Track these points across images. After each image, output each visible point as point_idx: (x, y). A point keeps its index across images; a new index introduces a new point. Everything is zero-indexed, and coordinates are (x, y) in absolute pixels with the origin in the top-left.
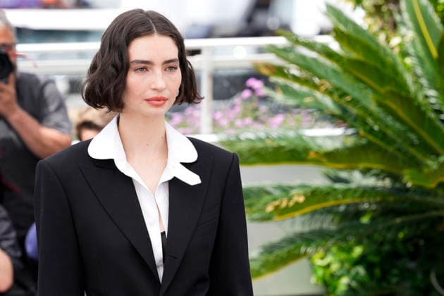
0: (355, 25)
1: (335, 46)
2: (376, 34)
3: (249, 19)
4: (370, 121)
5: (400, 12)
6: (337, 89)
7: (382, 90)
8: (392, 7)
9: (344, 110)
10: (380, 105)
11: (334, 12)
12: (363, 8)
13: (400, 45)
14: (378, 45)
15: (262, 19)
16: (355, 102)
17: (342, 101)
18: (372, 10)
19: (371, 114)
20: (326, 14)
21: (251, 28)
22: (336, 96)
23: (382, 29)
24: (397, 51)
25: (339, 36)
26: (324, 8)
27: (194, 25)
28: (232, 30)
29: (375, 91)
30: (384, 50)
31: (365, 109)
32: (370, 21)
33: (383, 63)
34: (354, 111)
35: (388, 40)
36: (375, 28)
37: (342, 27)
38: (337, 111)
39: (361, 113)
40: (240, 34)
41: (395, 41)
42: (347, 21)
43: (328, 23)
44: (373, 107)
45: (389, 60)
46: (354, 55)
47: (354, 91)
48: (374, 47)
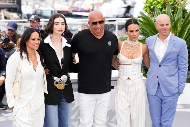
0: (145, 15)
1: (142, 20)
2: (150, 18)
3: (125, 15)
4: (148, 34)
5: (154, 13)
6: (142, 28)
7: (151, 28)
8: (153, 12)
9: (143, 32)
10: (150, 31)
11: (141, 13)
12: (147, 12)
13: (154, 20)
14: (150, 20)
15: (127, 14)
16: (145, 31)
17: (143, 31)
18: (149, 13)
19: (148, 33)
20: (140, 14)
21: (125, 16)
22: (142, 30)
23: (151, 17)
24: (154, 21)
25: (143, 18)
26: (140, 12)
27: (114, 15)
28: (121, 16)
29: (149, 28)
30: (151, 20)
31: (147, 32)
32: (149, 15)
33: (151, 23)
34: (145, 32)
35: (152, 19)
36: (150, 16)
37: (143, 16)
38: (142, 32)
39: (146, 33)
40: (123, 17)
41: (153, 19)
42: (144, 15)
43: (140, 15)
44: (149, 32)
45: (152, 23)
46: (145, 22)
47: (145, 28)
48: (149, 20)
